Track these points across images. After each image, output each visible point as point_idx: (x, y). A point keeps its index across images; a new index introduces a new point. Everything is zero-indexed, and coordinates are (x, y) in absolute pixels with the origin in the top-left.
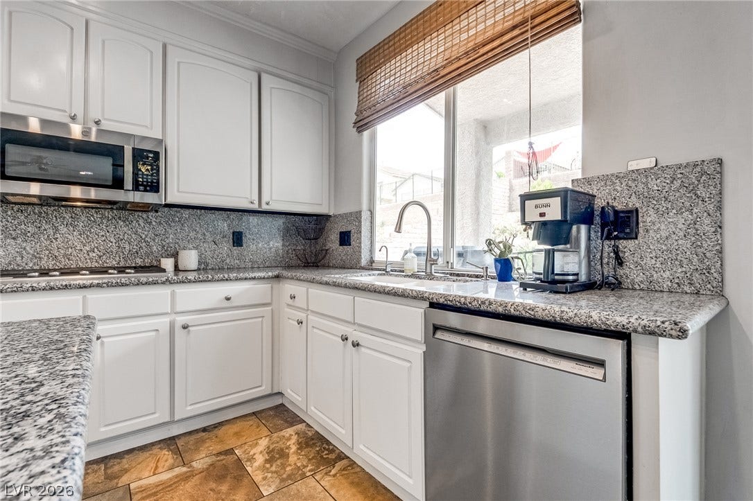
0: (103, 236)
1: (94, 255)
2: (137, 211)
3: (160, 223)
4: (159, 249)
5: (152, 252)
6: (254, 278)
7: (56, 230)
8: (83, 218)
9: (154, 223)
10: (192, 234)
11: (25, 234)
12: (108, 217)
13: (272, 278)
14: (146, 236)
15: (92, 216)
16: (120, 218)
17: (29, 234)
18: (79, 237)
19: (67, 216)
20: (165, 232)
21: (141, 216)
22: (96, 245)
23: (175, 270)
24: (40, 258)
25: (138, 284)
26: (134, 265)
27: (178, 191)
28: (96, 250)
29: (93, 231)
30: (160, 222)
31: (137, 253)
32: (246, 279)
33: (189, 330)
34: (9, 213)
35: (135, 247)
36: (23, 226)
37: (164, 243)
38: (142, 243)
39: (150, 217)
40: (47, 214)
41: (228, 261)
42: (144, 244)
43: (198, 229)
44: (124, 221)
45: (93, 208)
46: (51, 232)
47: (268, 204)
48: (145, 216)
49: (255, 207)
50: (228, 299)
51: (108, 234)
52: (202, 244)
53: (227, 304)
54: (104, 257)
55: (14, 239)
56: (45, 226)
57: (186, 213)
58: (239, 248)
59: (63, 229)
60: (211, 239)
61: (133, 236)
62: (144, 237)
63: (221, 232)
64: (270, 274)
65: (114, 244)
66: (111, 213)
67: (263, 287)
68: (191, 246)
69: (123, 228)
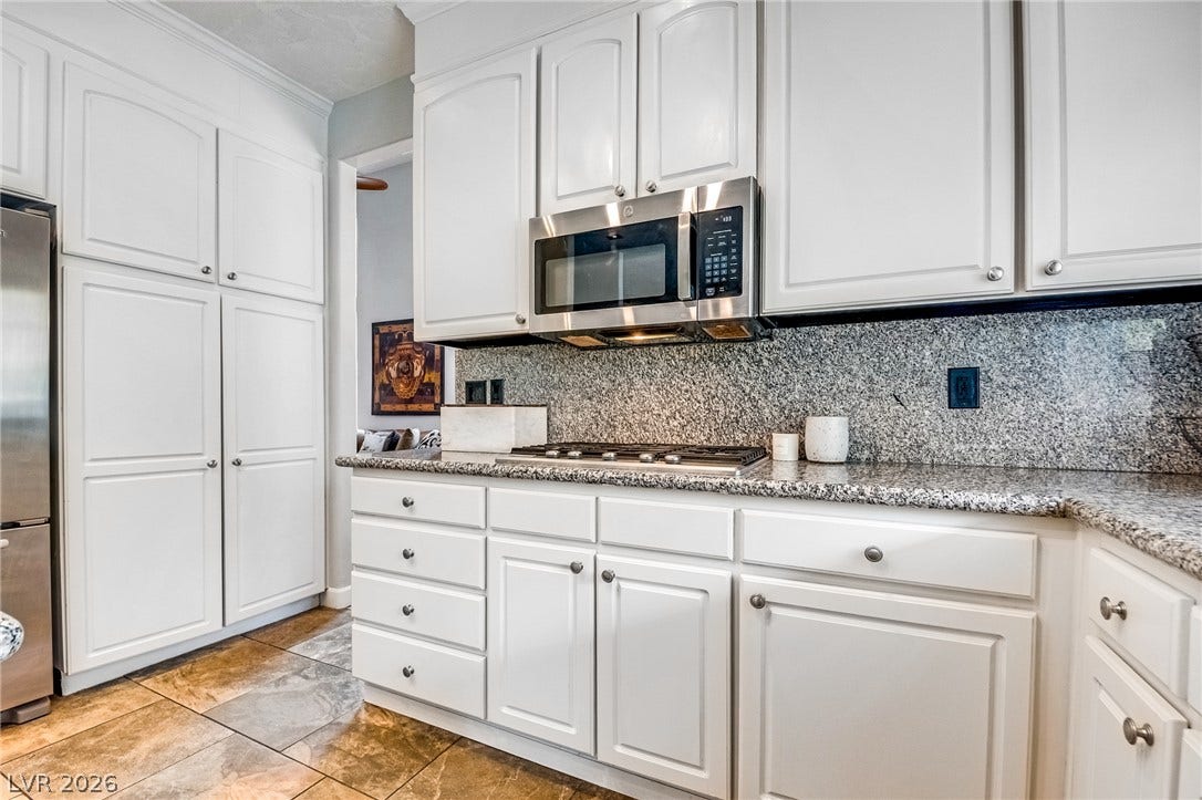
0: (687, 391)
1: (676, 423)
2: (734, 341)
3: (777, 362)
4: (775, 414)
5: (762, 421)
6: (965, 508)
7: (631, 383)
8: (662, 363)
9: (766, 363)
10: (842, 381)
11: (600, 392)
12: (695, 358)
13: (1037, 514)
14: (752, 388)
15: (673, 357)
16: (711, 359)
17: (604, 392)
18: (657, 394)
19: (643, 361)
20: (787, 378)
21: (744, 351)
22: (678, 407)
23: (800, 459)
24: (615, 427)
25: (670, 487)
26: (731, 444)
27: (789, 285)
28: (678, 415)
29: (674, 382)
30: (777, 358)
31: (738, 422)
32: (932, 506)
33: (769, 615)
34: (586, 363)
35: (733, 410)
36: (598, 381)
37: (784, 402)
38: (745, 402)
39: (759, 350)
40: (621, 359)
41: (933, 445)
42: (748, 405)
43: (855, 368)
44: (717, 363)
45: (674, 344)
46: (626, 386)
47: (1049, 271)
48: (750, 350)
49: (1004, 288)
50: (873, 556)
51: (694, 388)
52: (864, 403)
53: (869, 569)
54: (689, 427)
55: (590, 399)
56: (621, 379)
57: (829, 333)
58: (968, 412)
59: (639, 383)
60: (887, 391)
61: (731, 388)
62: (748, 390)
63: (914, 372)
64: (1030, 501)
65: (702, 405)
66: (698, 350)
67: (1014, 542)
68: (838, 408)
69: (716, 377)
